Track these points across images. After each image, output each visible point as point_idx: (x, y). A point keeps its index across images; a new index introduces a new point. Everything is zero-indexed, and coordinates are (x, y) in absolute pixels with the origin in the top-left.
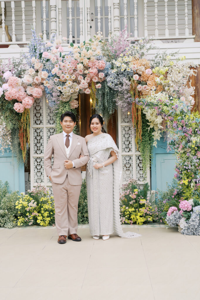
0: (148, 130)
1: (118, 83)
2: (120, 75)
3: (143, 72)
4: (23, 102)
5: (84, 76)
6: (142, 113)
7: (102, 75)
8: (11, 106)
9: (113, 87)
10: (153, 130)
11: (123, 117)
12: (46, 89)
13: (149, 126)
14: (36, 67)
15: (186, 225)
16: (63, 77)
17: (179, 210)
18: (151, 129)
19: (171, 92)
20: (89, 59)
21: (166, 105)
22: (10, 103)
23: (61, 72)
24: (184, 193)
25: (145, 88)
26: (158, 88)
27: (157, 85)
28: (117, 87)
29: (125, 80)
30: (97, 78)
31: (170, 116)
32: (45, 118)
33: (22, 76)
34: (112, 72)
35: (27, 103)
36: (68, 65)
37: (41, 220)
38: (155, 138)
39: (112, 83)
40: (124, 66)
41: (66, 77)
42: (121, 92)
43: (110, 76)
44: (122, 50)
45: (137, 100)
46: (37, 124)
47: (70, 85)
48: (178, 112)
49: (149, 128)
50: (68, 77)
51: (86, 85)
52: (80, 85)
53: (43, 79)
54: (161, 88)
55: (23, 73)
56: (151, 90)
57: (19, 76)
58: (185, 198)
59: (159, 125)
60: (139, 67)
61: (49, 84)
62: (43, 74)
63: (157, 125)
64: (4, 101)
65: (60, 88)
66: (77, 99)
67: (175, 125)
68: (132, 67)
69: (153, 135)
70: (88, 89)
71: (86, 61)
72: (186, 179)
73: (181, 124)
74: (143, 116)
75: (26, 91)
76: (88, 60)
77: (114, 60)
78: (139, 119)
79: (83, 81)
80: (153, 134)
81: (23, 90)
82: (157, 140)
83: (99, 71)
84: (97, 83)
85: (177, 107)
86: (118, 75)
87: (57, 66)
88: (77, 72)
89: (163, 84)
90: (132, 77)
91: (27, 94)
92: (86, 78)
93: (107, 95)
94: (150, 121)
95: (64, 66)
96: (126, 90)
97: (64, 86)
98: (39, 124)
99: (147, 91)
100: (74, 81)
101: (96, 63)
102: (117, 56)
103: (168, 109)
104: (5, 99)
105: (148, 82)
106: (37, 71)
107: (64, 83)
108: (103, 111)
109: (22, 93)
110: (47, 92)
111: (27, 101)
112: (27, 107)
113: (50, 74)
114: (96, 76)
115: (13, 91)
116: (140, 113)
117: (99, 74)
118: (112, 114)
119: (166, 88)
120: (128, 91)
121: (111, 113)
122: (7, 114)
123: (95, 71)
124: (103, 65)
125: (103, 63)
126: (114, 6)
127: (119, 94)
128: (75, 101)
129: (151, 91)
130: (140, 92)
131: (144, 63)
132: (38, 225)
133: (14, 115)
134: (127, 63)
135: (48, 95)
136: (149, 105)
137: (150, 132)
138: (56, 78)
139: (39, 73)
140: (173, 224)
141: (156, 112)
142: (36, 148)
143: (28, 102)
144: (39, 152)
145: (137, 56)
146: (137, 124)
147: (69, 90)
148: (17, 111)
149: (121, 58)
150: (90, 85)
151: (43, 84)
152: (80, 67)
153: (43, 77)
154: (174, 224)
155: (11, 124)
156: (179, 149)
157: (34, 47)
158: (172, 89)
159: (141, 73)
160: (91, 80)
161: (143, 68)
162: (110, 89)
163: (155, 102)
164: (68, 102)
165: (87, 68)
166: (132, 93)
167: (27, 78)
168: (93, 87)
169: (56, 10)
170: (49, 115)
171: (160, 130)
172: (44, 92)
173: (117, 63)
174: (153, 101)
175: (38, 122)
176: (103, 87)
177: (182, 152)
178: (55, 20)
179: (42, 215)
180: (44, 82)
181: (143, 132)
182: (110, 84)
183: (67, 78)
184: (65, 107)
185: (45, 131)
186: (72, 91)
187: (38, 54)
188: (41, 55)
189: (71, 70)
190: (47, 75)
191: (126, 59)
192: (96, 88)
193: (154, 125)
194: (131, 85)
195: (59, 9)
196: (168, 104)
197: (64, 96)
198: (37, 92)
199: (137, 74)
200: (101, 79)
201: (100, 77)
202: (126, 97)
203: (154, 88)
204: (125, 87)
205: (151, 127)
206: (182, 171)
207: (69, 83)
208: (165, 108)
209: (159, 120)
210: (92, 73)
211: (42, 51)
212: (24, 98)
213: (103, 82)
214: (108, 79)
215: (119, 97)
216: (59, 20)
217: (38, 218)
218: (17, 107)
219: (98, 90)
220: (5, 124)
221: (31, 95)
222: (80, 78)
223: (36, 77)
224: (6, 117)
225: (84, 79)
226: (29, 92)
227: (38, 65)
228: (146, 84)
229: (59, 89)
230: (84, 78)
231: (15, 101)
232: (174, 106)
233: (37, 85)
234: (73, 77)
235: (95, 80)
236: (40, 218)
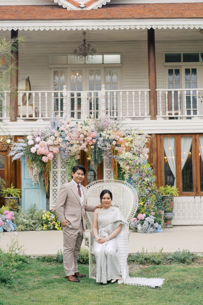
0: (121, 173)
1: (104, 145)
2: (105, 141)
3: (119, 139)
4: (48, 156)
5: (84, 141)
6: (118, 163)
7: (94, 141)
8: (40, 158)
9: (101, 148)
10: (124, 173)
11: (107, 165)
12: (61, 148)
13: (122, 171)
14: (56, 135)
15: (141, 228)
16: (72, 142)
17: (138, 219)
18: (123, 172)
19: (135, 151)
20: (87, 131)
21: (130, 160)
22: (40, 156)
23: (70, 139)
24: (141, 210)
25: (120, 148)
26: (127, 149)
27: (126, 147)
28: (103, 148)
29: (108, 144)
30: (91, 142)
31: (133, 166)
32: (59, 164)
33: (47, 140)
34: (101, 139)
35: (50, 156)
36: (74, 135)
37: (57, 226)
38: (125, 178)
39: (101, 145)
40: (108, 136)
41: (73, 142)
42: (105, 151)
43: (99, 141)
44: (106, 126)
45: (115, 156)
46: (54, 169)
47: (76, 147)
48: (138, 164)
49: (122, 172)
50: (74, 142)
51: (85, 146)
52: (81, 146)
53: (59, 142)
54: (129, 149)
55: (47, 139)
56: (123, 150)
57: (45, 140)
58: (141, 213)
59: (127, 171)
60: (116, 136)
61: (63, 146)
62: (60, 139)
63: (126, 170)
64: (36, 155)
65: (70, 148)
67: (135, 171)
68: (112, 137)
69: (125, 176)
70: (86, 149)
71: (85, 133)
72: (142, 202)
73: (139, 171)
74: (119, 165)
75: (49, 149)
76: (86, 132)
77: (102, 132)
78: (116, 167)
79: (83, 144)
80: (124, 175)
81: (47, 148)
82: (127, 179)
83: (93, 138)
84: (92, 145)
85: (137, 161)
86: (103, 141)
87: (68, 135)
88: (79, 138)
89: (130, 147)
90: (112, 142)
91: (49, 151)
92: (85, 142)
93: (97, 152)
94: (122, 168)
95: (73, 136)
96: (109, 150)
97: (72, 147)
98: (56, 169)
99: (121, 150)
100: (78, 144)
101: (91, 134)
102: (104, 129)
103: (132, 162)
104: (36, 154)
105: (122, 145)
106: (56, 137)
107: (72, 145)
108: (95, 161)
109: (47, 151)
110: (62, 150)
111: (50, 155)
112: (50, 159)
113: (64, 139)
114: (91, 141)
115: (42, 150)
116: (116, 164)
117: (93, 140)
118: (100, 163)
119: (132, 149)
120: (110, 151)
121: (99, 163)
122: (38, 163)
123: (90, 138)
124: (95, 135)
125: (95, 134)
126: (102, 97)
127: (104, 152)
128: (78, 155)
129: (123, 151)
130: (116, 151)
131: (119, 134)
132: (56, 229)
133: (42, 163)
134: (110, 135)
135: (62, 152)
136: (121, 160)
137: (123, 174)
138: (67, 142)
139: (57, 139)
140: (134, 227)
141: (125, 164)
142: (53, 183)
143: (51, 156)
144: (55, 186)
145: (115, 129)
146: (115, 169)
148: (44, 161)
149: (106, 131)
150: (87, 146)
151: (59, 145)
152: (82, 136)
153: (60, 141)
154: (135, 228)
155: (40, 168)
156: (138, 185)
157: (54, 123)
158: (135, 150)
159: (117, 140)
160: (88, 143)
161: (118, 137)
162: (99, 149)
163: (125, 158)
164: (74, 156)
165: (86, 136)
166: (112, 151)
167: (50, 142)
168: (89, 147)
169: (66, 99)
170: (62, 163)
171: (129, 173)
172: (60, 149)
173: (103, 134)
174: (123, 157)
175: (55, 167)
176: (95, 148)
177: (140, 186)
178: (66, 105)
179: (58, 224)
180: (60, 144)
181: (118, 174)
182: (99, 146)
183: (74, 143)
184: (72, 158)
185: (59, 173)
186: (76, 150)
187: (56, 128)
188: (58, 128)
189: (76, 138)
190: (62, 140)
191: (109, 132)
192: (91, 148)
193: (125, 170)
194: (112, 147)
195: (68, 98)
196: (131, 159)
197: (72, 153)
198: (56, 150)
199: (115, 140)
200: (94, 143)
201: (93, 142)
202: (108, 154)
203: (125, 149)
204: (108, 148)
205: (123, 171)
206: (140, 197)
207: (75, 146)
208: (130, 162)
209: (128, 168)
210: (89, 139)
211: (59, 126)
212: (48, 154)
213: (95, 145)
214: (98, 143)
215: (104, 154)
216: (68, 105)
217: (56, 225)
218: (44, 159)
219: (92, 149)
220: (36, 169)
221: (52, 152)
222: (81, 142)
223: (55, 141)
224: (37, 164)
225: (84, 143)
226: (51, 150)
227: (57, 134)
228: (120, 147)
229: (69, 149)
230: (84, 142)
231: (43, 155)
232: (135, 161)
233: (55, 145)
234: (78, 142)
235: (91, 144)
236: (57, 225)
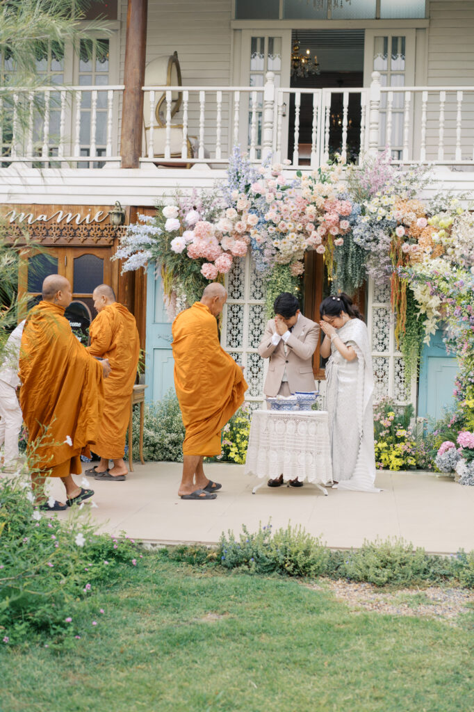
0: (416, 317)
1: (372, 238)
2: (374, 226)
3: (413, 222)
4: (217, 262)
5: (317, 224)
6: (408, 289)
7: (345, 225)
8: (196, 268)
9: (363, 244)
10: (424, 317)
11: (377, 293)
12: (253, 243)
13: (418, 310)
14: (239, 207)
15: (467, 470)
16: (283, 226)
17: (457, 446)
18: (421, 315)
19: (457, 257)
20: (326, 197)
21: (444, 279)
22: (195, 263)
23: (279, 217)
24: (468, 421)
25: (415, 248)
26: (436, 250)
27: (433, 245)
28: (369, 244)
29: (382, 235)
30: (337, 228)
31: (450, 297)
32: (247, 288)
33: (216, 220)
34: (363, 221)
35: (223, 264)
36: (291, 206)
37: (236, 453)
38: (427, 331)
39: (362, 238)
40: (382, 212)
41: (287, 226)
42: (374, 254)
43: (359, 226)
44: (380, 183)
45: (400, 268)
46: (234, 298)
47: (293, 239)
48: (464, 292)
49: (418, 314)
50: (290, 226)
51: (319, 240)
52: (309, 239)
53: (249, 226)
54: (441, 251)
55: (217, 215)
56: (425, 252)
57: (211, 219)
58: (469, 428)
59: (434, 310)
60: (406, 214)
61: (259, 236)
62: (251, 219)
63: (431, 309)
64: (186, 259)
65: (277, 243)
66: (302, 261)
67: (457, 311)
68: (395, 215)
69: (425, 326)
70: (321, 246)
71: (320, 202)
72: (471, 398)
73: (468, 311)
74: (410, 294)
75: (220, 244)
76: (324, 200)
77: (366, 202)
78: (402, 298)
79: (314, 233)
80: (424, 323)
81: (216, 242)
82: (431, 335)
83: (341, 218)
84: (338, 236)
85: (462, 284)
86: (371, 225)
87: (273, 208)
88: (304, 217)
89: (445, 244)
90: (394, 229)
91: (222, 249)
92: (319, 228)
93: (352, 257)
94: (420, 302)
95: (285, 210)
96: (384, 250)
97: (283, 240)
98: (238, 298)
99: (418, 253)
100: (299, 232)
101: (337, 205)
102: (372, 193)
103: (447, 286)
104: (187, 256)
105: (420, 240)
106: (240, 213)
107: (283, 235)
108: (344, 282)
109: (216, 248)
110: (254, 248)
111: (223, 261)
112: (221, 271)
113: (261, 218)
114: (336, 225)
115: (201, 245)
116: (404, 289)
117: (341, 222)
118: (359, 288)
119: (449, 250)
120: (386, 253)
121: (356, 286)
122: (190, 280)
123: (334, 217)
124: (348, 209)
125: (348, 206)
126: (371, 105)
127: (372, 257)
128: (299, 264)
129: (424, 255)
130: (405, 255)
131: (415, 207)
132: (231, 461)
133: (200, 283)
134: (388, 208)
135: (255, 253)
136: (419, 278)
137: (420, 320)
138: (271, 227)
139: (243, 217)
140: (445, 467)
141: (429, 290)
142: (230, 338)
143: (225, 262)
144: (234, 344)
145: (404, 195)
146: (399, 305)
147: (291, 245)
148: (206, 276)
149: (378, 199)
150: (325, 238)
151: (248, 233)
152: (311, 210)
153: (250, 222)
154: (448, 469)
155: (194, 296)
156: (463, 351)
157: (237, 173)
158: (458, 253)
159: (409, 223)
160: (328, 231)
161: (412, 216)
162: (358, 247)
163: (429, 275)
164: (287, 265)
165: (322, 212)
166: (393, 255)
167: (222, 224)
168: (330, 242)
169: (273, 109)
170: (254, 284)
171: (437, 317)
172: (250, 245)
173: (371, 207)
174: (424, 272)
175: (236, 295)
176: (347, 244)
177: (466, 355)
178: (270, 125)
179: (237, 446)
180: (252, 231)
181: (408, 319)
182: (357, 240)
183: (288, 228)
184: (283, 272)
185: (246, 310)
186: (295, 248)
187: (242, 186)
188: (248, 187)
189: (295, 215)
190: (257, 220)
191: (386, 201)
192: (334, 244)
193: (427, 309)
194: (392, 243)
195: (278, 106)
196: (448, 279)
197: (282, 256)
198: (238, 246)
199: (403, 225)
200: (343, 230)
201: (342, 227)
202: (382, 261)
203: (428, 250)
204: (381, 246)
205: (422, 312)
206: (466, 386)
207: (292, 237)
208: (443, 284)
209: (435, 302)
210: (330, 220)
211: (250, 181)
212: (219, 256)
213: (347, 236)
214: (356, 231)
215: (371, 262)
216: (278, 125)
217: (232, 449)
218: (206, 270)
219: (338, 248)
220: (185, 296)
221: (229, 252)
222: (310, 227)
223: (239, 223)
224: (188, 284)
225: (316, 229)
226: (225, 247)
227: (243, 204)
228: (417, 243)
229: (275, 246)
230: (317, 226)
231: (203, 260)
232: (458, 282)
233: (238, 234)
234: (299, 227)
235: (334, 232)
236: (234, 450)
